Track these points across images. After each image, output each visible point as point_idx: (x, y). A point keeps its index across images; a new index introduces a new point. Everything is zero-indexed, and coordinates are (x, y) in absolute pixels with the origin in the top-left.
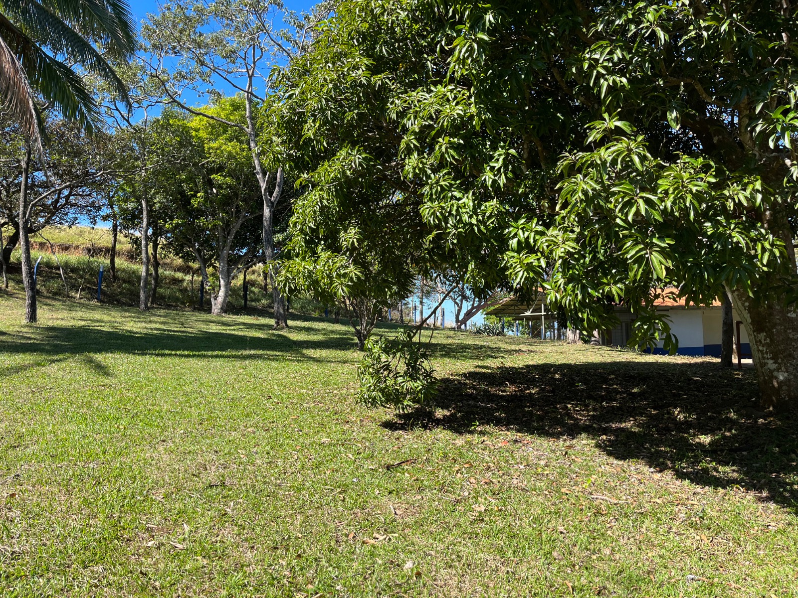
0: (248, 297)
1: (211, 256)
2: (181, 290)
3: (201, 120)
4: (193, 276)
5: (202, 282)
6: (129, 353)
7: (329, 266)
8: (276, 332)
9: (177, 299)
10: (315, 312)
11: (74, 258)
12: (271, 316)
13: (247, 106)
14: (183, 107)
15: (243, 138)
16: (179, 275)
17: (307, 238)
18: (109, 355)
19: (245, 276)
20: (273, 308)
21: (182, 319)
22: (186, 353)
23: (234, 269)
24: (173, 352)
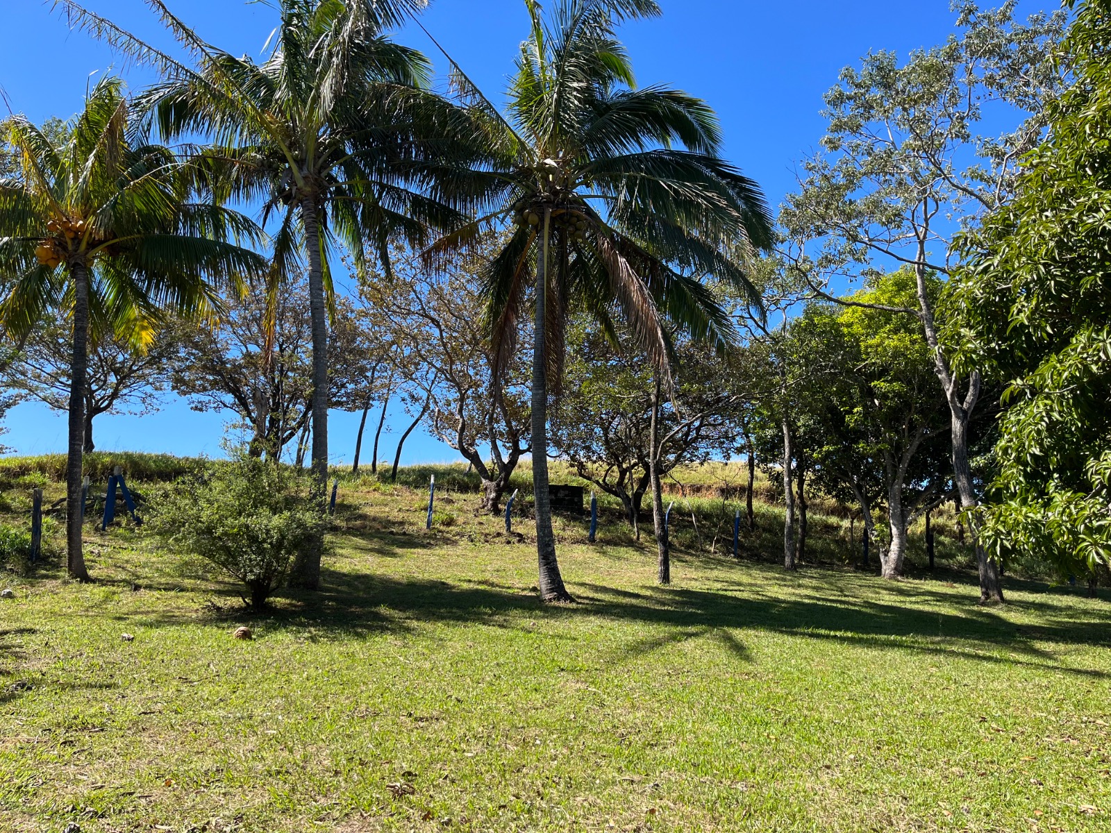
0: (935, 550)
1: (877, 494)
2: (836, 542)
3: (854, 312)
4: (852, 522)
5: (866, 531)
6: (776, 631)
7: (1071, 514)
8: (985, 610)
9: (832, 554)
10: (1050, 576)
11: (707, 501)
12: (974, 581)
13: (919, 282)
14: (830, 299)
15: (913, 326)
16: (833, 520)
17: (1028, 469)
18: (751, 632)
19: (928, 520)
20: (977, 569)
21: (840, 584)
22: (849, 634)
23: (911, 511)
24: (832, 633)
